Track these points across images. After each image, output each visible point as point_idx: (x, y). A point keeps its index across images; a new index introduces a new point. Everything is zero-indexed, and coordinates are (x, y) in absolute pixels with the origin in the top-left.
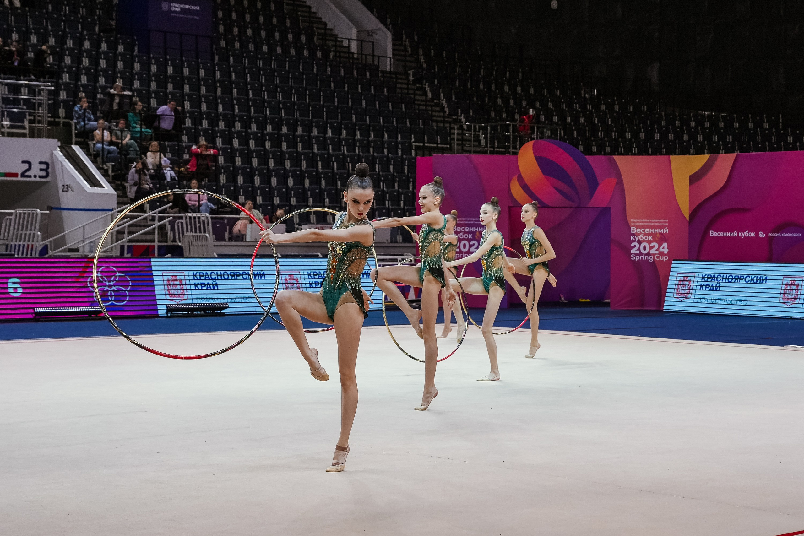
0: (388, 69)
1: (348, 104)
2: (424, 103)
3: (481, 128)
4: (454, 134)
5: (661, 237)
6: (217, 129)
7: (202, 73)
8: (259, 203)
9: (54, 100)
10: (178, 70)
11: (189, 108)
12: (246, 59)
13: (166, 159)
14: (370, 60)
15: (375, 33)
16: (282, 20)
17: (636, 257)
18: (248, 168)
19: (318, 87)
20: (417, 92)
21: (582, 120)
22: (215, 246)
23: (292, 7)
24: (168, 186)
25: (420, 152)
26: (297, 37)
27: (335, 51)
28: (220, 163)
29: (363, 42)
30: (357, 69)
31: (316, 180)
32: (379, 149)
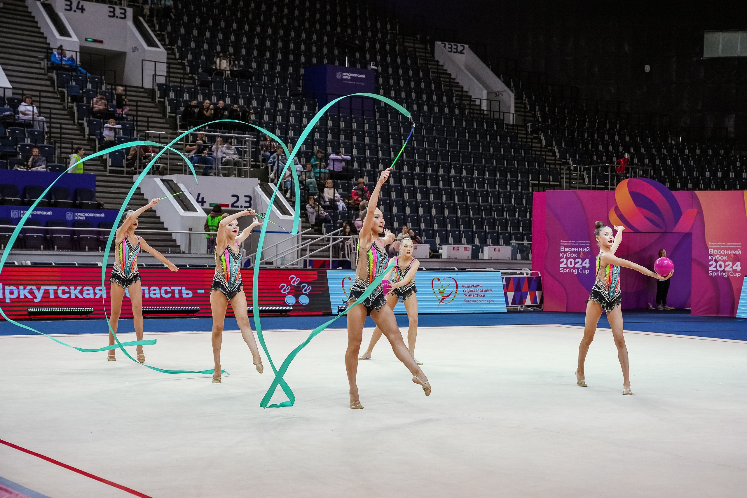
0: (511, 122)
1: (479, 150)
2: (539, 149)
3: (585, 169)
4: (563, 174)
5: (735, 258)
6: (377, 170)
7: (366, 127)
9: (256, 148)
10: (349, 125)
11: (356, 154)
13: (338, 194)
14: (497, 116)
15: (501, 93)
16: (428, 85)
17: (713, 273)
18: (400, 200)
19: (456, 137)
20: (534, 141)
21: (669, 162)
23: (436, 75)
25: (535, 188)
26: (440, 98)
27: (470, 109)
29: (492, 102)
30: (486, 123)
31: (453, 210)
32: (503, 186)
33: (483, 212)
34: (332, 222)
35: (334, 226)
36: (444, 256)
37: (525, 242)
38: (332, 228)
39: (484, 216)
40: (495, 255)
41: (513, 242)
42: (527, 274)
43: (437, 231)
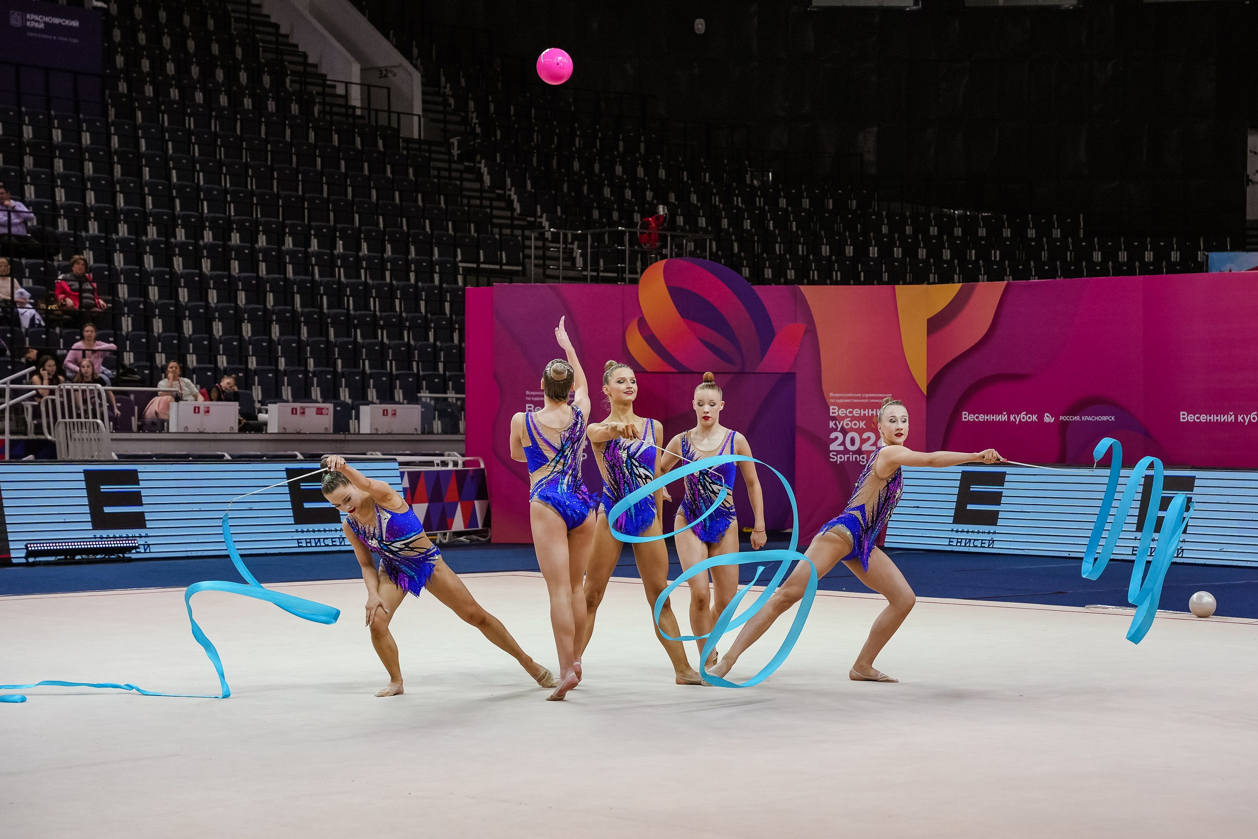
0: (416, 136)
1: (346, 195)
2: (478, 194)
3: (575, 237)
4: (530, 248)
6: (114, 236)
7: (86, 139)
8: (191, 367)
10: (43, 131)
11: (63, 199)
12: (166, 116)
13: (23, 290)
14: (383, 120)
15: (391, 72)
16: (228, 49)
17: (839, 456)
18: (170, 305)
19: (294, 165)
20: (465, 176)
21: (747, 224)
22: (113, 440)
23: (246, 26)
24: (26, 336)
25: (472, 279)
26: (255, 79)
27: (324, 104)
28: (121, 295)
29: (371, 88)
30: (362, 135)
31: (291, 326)
32: (401, 273)
33: (359, 331)
34: (8, 353)
35: (13, 363)
36: (273, 428)
37: (451, 395)
38: (10, 367)
39: (359, 339)
40: (386, 425)
41: (425, 395)
42: (456, 464)
43: (256, 372)
